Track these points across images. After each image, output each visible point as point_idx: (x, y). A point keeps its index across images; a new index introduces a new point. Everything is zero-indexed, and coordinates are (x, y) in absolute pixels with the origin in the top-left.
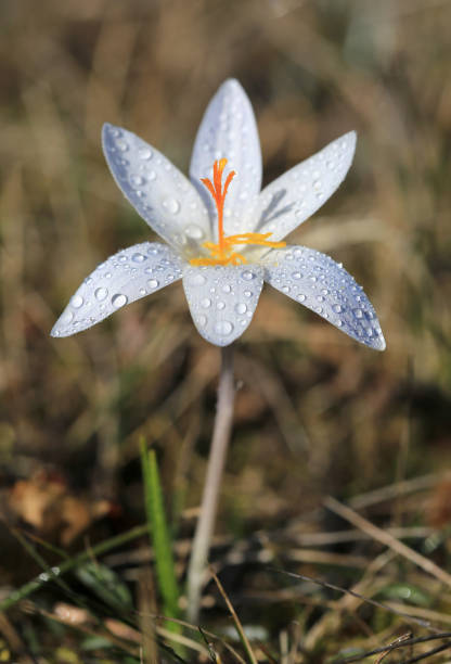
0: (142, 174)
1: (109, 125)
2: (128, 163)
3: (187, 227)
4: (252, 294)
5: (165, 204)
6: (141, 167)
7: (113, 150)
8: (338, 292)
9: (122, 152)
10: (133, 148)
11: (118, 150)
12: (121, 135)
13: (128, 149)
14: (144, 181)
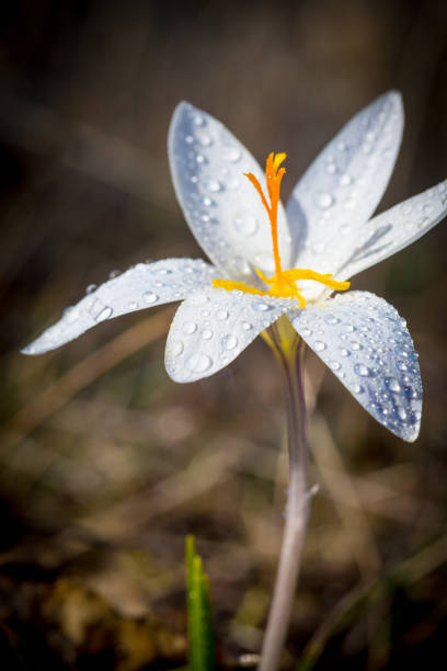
0: (222, 179)
1: (189, 107)
2: (206, 161)
3: (258, 254)
4: (252, 327)
5: (239, 221)
6: (224, 171)
7: (189, 140)
8: (374, 351)
9: (202, 146)
10: (218, 143)
11: (196, 142)
12: (204, 124)
13: (211, 144)
14: (222, 188)
